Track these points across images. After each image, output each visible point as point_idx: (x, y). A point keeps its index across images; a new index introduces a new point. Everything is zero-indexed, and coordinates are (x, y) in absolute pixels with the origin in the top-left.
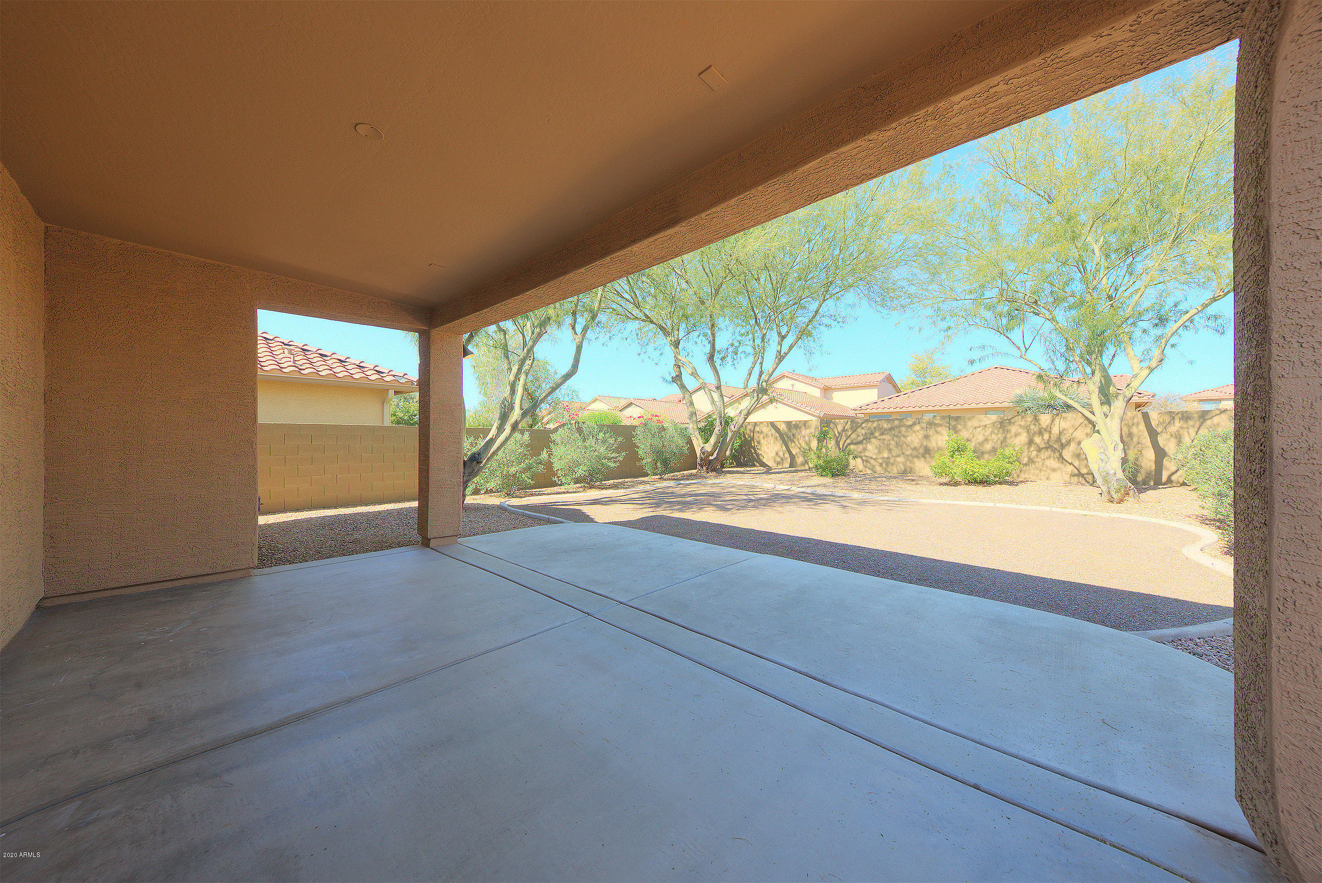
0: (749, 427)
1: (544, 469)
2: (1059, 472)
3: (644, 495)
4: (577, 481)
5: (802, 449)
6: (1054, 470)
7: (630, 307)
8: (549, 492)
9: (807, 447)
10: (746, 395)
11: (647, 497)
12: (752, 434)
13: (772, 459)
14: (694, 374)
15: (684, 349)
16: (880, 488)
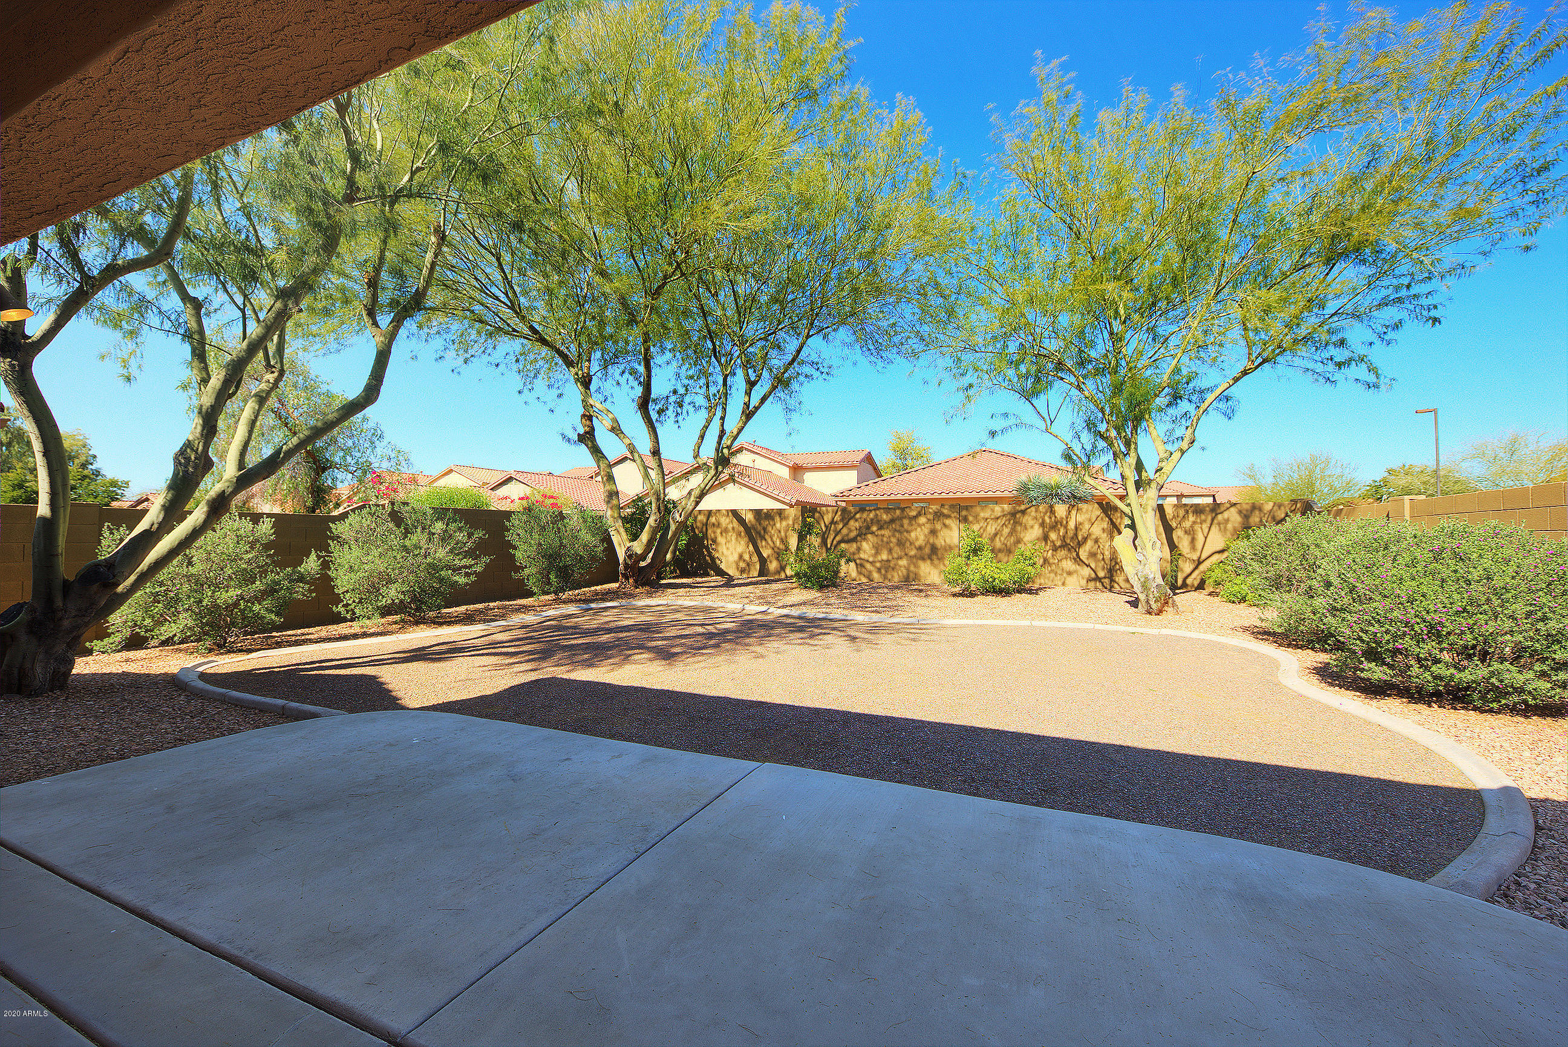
0: (700, 518)
1: (310, 591)
2: (1075, 576)
3: (520, 633)
4: (386, 611)
5: (776, 550)
6: (1070, 573)
7: (506, 313)
8: (323, 634)
9: (782, 547)
10: (698, 469)
11: (526, 638)
12: (704, 529)
13: (734, 566)
14: (616, 429)
15: (598, 390)
16: (885, 604)
